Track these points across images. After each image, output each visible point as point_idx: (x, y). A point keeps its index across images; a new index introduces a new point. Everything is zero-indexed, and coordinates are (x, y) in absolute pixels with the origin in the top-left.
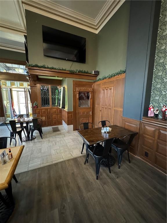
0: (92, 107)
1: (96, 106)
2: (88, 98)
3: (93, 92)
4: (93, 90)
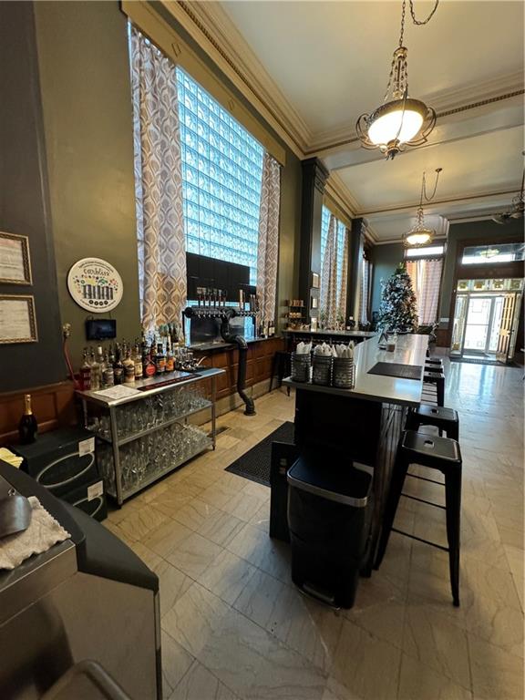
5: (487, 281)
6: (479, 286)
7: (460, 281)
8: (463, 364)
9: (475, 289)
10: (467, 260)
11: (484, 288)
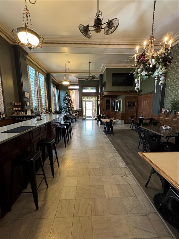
0: (136, 110)
1: (139, 110)
2: (134, 105)
3: (138, 102)
4: (138, 100)
5: (89, 97)
6: (88, 98)
7: (83, 97)
8: (87, 121)
9: (87, 99)
10: (84, 91)
11: (89, 99)
